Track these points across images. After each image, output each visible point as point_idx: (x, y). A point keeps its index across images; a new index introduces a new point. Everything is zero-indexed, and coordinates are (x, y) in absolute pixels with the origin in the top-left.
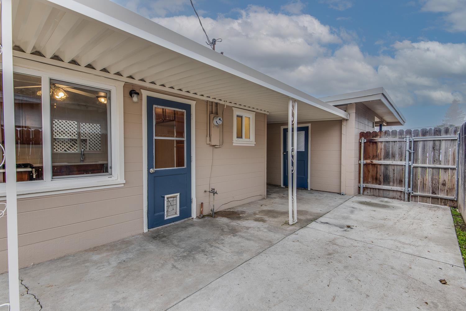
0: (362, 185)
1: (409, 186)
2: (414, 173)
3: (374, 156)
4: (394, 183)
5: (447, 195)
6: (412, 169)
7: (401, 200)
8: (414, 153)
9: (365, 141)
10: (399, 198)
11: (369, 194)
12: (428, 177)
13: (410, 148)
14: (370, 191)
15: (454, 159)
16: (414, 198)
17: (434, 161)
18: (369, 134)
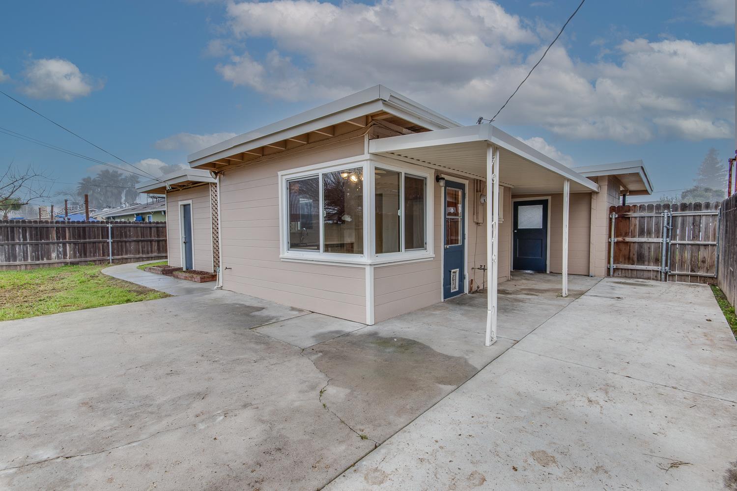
0: (613, 266)
1: (666, 265)
2: (672, 251)
3: (626, 233)
4: (649, 262)
5: (707, 272)
6: (669, 246)
7: (657, 280)
8: (672, 229)
9: (617, 217)
10: (655, 278)
11: (620, 275)
12: (687, 255)
13: (668, 224)
14: (622, 272)
15: (715, 234)
16: (671, 278)
17: (694, 237)
18: (621, 209)
